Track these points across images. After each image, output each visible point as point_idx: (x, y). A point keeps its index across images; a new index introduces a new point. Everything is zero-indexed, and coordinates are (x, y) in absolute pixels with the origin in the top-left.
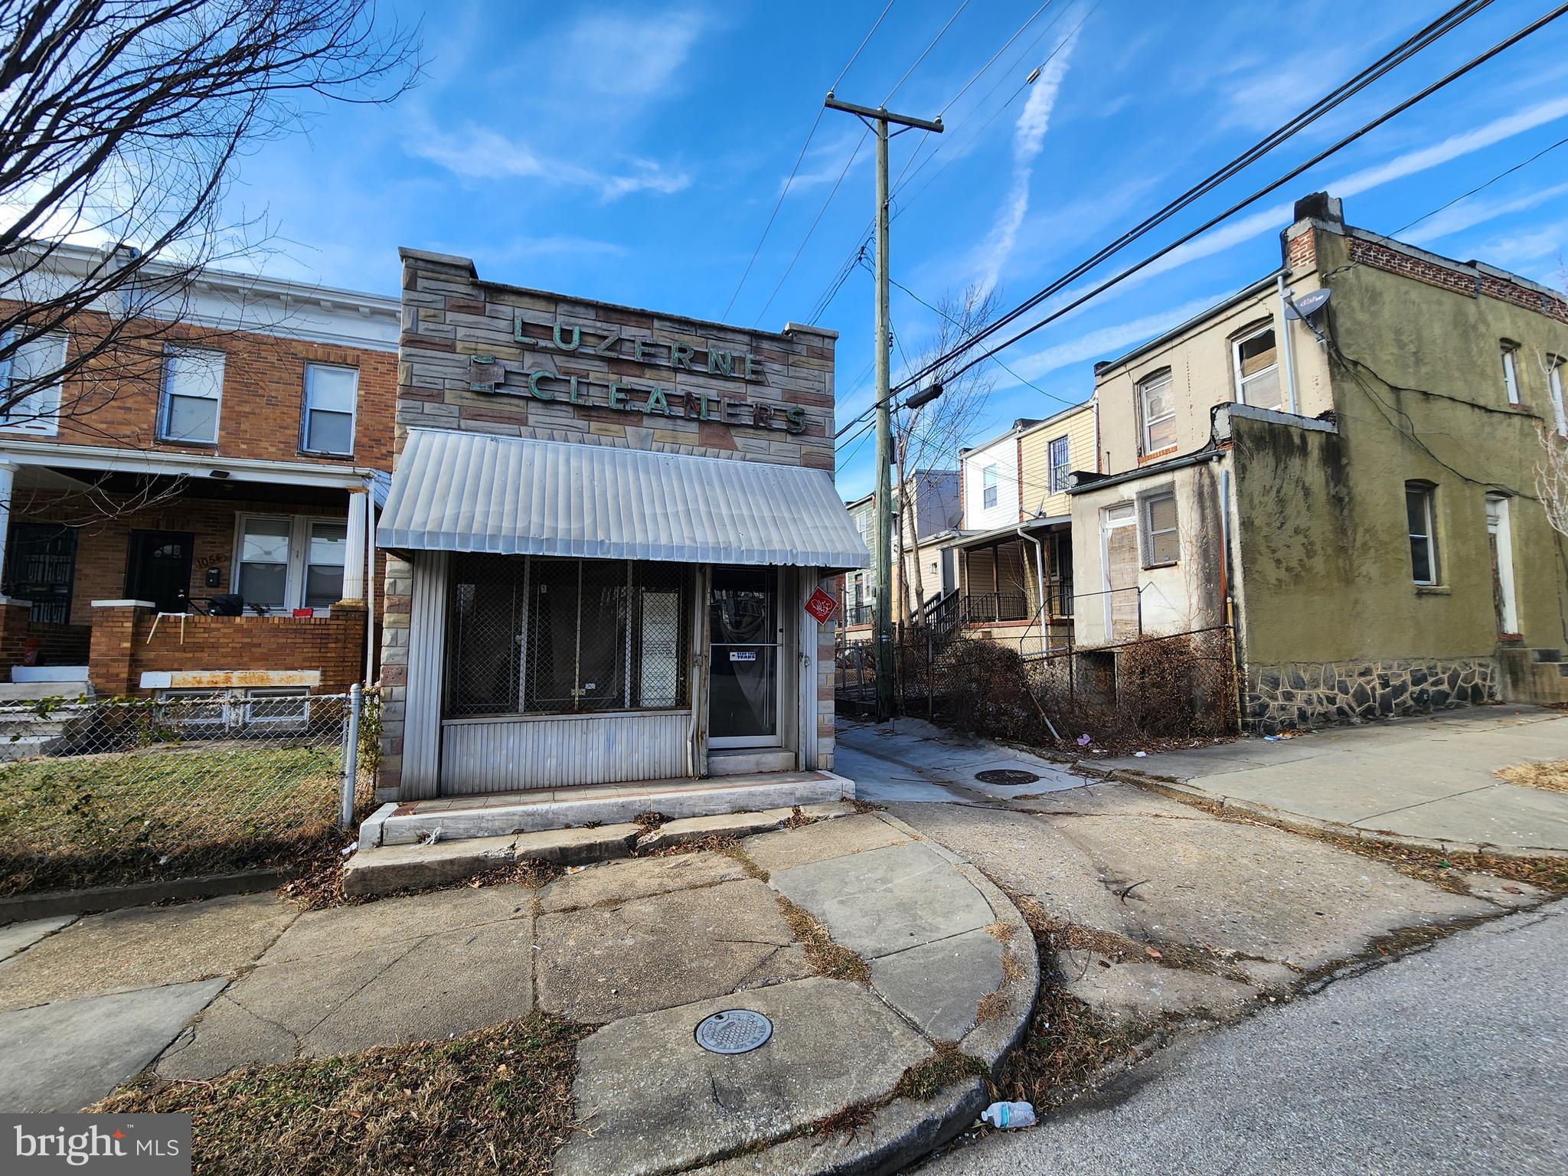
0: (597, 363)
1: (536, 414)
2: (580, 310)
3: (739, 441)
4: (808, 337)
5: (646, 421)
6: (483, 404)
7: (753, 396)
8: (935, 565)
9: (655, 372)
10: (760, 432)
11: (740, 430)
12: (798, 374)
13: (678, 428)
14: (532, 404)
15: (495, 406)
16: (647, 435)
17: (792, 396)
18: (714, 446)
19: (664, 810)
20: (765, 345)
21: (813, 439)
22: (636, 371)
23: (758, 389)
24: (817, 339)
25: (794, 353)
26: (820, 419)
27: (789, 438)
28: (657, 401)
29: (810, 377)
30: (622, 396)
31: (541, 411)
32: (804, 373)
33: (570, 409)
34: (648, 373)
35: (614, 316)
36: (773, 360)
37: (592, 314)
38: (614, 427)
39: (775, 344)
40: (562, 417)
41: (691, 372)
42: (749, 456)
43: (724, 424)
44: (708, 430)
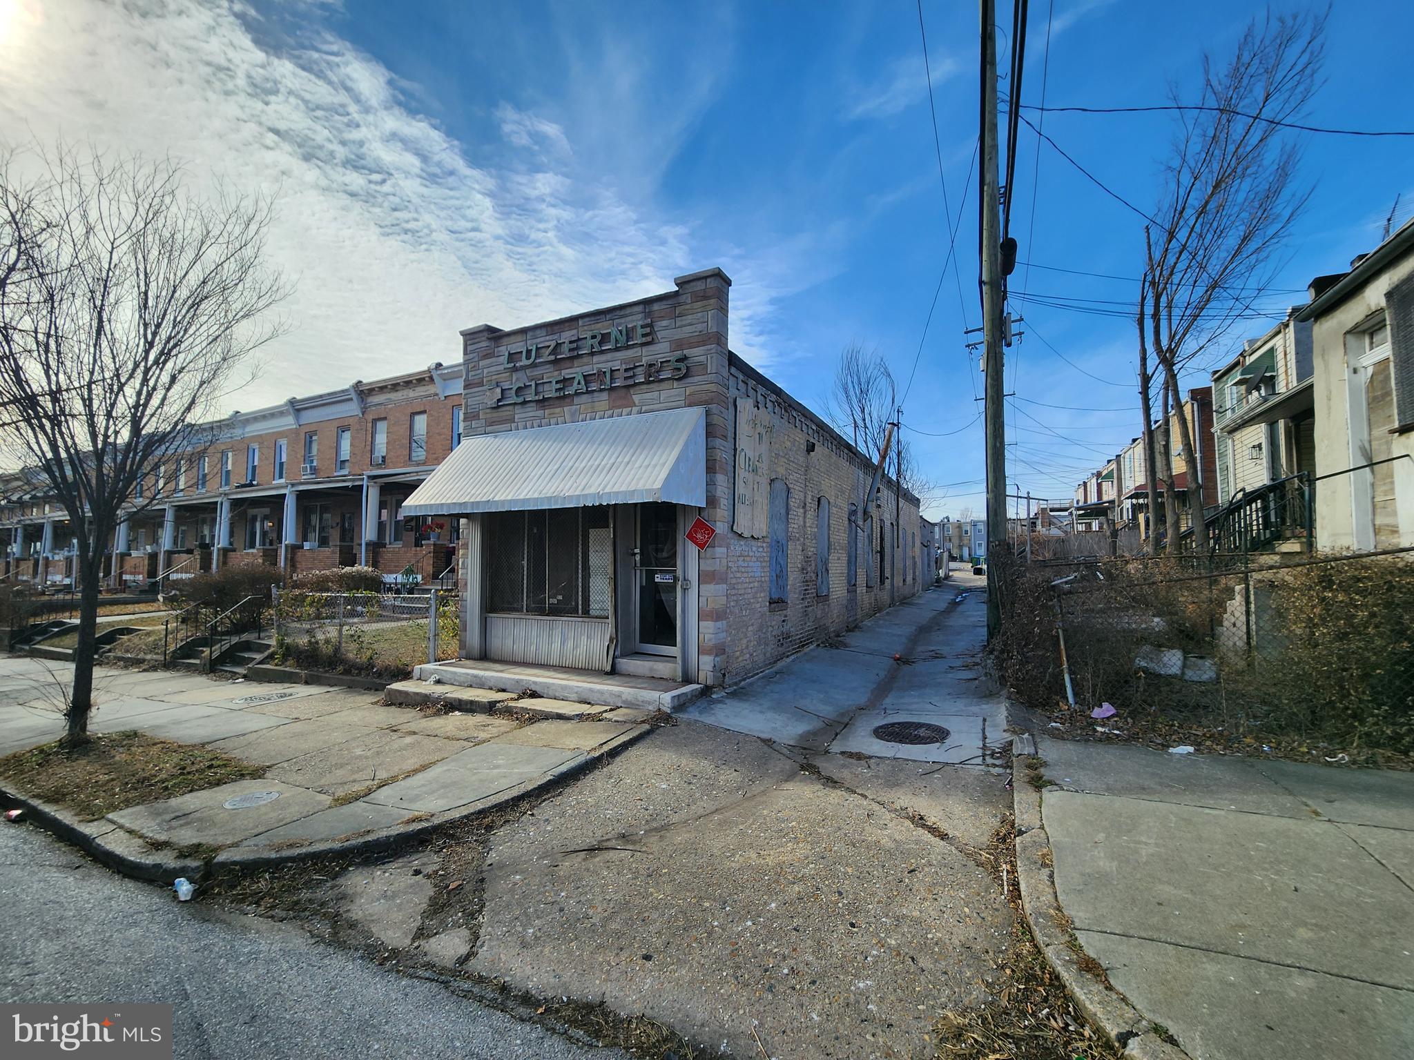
0: (548, 366)
1: (519, 414)
2: (538, 332)
3: (636, 398)
4: (692, 284)
5: (576, 400)
6: (496, 415)
7: (647, 355)
8: (1259, 446)
9: (580, 360)
10: (652, 386)
11: (637, 388)
12: (684, 323)
13: (595, 399)
14: (516, 407)
15: (501, 414)
16: (576, 411)
17: (679, 344)
18: (618, 407)
19: (537, 689)
20: (656, 307)
21: (696, 379)
22: (568, 364)
23: (651, 348)
24: (699, 283)
25: (680, 304)
26: (702, 358)
27: (676, 384)
28: (579, 383)
29: (694, 321)
30: (558, 386)
31: (521, 411)
32: (689, 319)
33: (534, 404)
34: (576, 363)
35: (556, 328)
36: (662, 318)
37: (544, 332)
38: (558, 410)
39: (665, 302)
40: (532, 412)
41: (602, 352)
42: (644, 409)
43: (625, 387)
44: (614, 395)
